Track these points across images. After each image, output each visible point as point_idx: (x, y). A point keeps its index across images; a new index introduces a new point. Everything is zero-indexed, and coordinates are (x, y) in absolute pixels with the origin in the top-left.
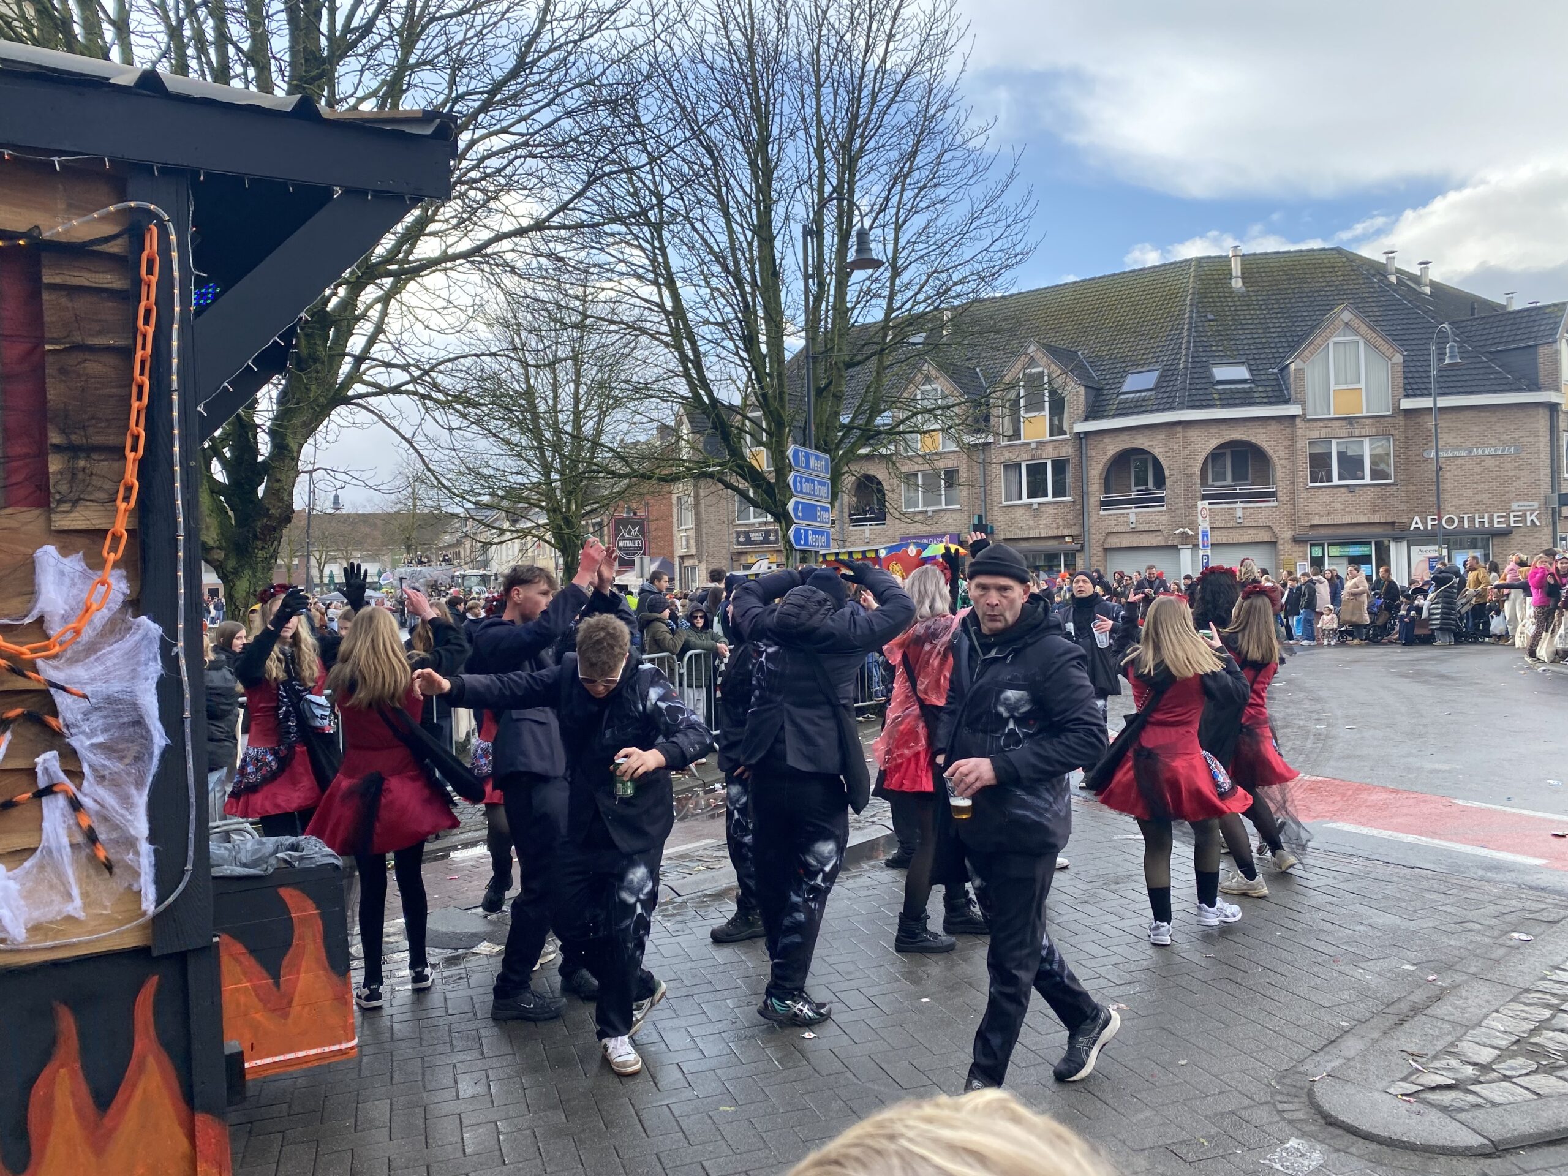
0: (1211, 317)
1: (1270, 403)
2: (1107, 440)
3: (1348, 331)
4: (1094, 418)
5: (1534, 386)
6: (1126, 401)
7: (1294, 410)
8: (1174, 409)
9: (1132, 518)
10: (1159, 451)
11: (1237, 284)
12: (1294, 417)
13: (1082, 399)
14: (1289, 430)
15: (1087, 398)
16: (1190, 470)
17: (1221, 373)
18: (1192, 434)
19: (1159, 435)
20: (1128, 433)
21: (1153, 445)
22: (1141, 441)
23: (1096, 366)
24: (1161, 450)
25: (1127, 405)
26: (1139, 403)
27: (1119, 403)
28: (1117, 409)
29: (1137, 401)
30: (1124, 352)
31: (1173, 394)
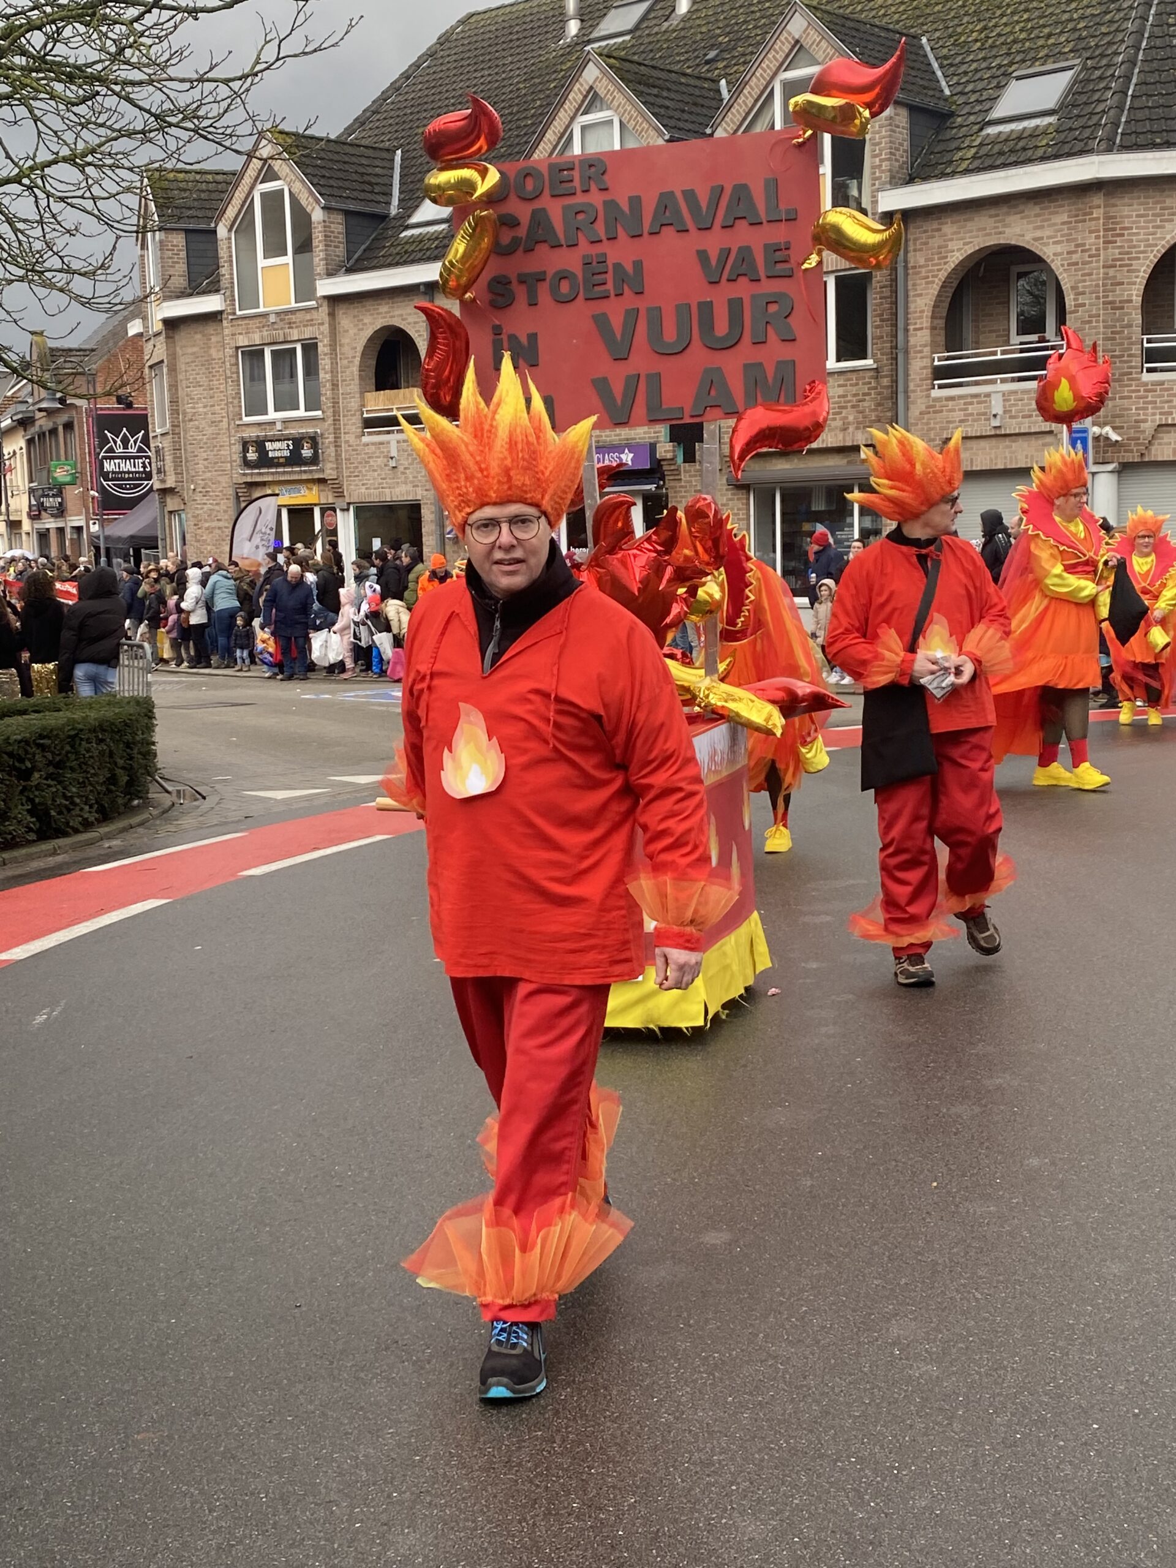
2: (949, 228)
6: (996, 140)
8: (1093, 152)
9: (997, 406)
10: (1052, 252)
13: (902, 135)
15: (912, 136)
16: (1119, 294)
18: (1126, 211)
19: (1057, 213)
20: (993, 212)
21: (1042, 238)
22: (1018, 230)
23: (951, 65)
24: (1058, 248)
25: (997, 148)
26: (1021, 144)
27: (981, 145)
28: (974, 157)
29: (1020, 138)
30: (1011, 33)
31: (1095, 119)
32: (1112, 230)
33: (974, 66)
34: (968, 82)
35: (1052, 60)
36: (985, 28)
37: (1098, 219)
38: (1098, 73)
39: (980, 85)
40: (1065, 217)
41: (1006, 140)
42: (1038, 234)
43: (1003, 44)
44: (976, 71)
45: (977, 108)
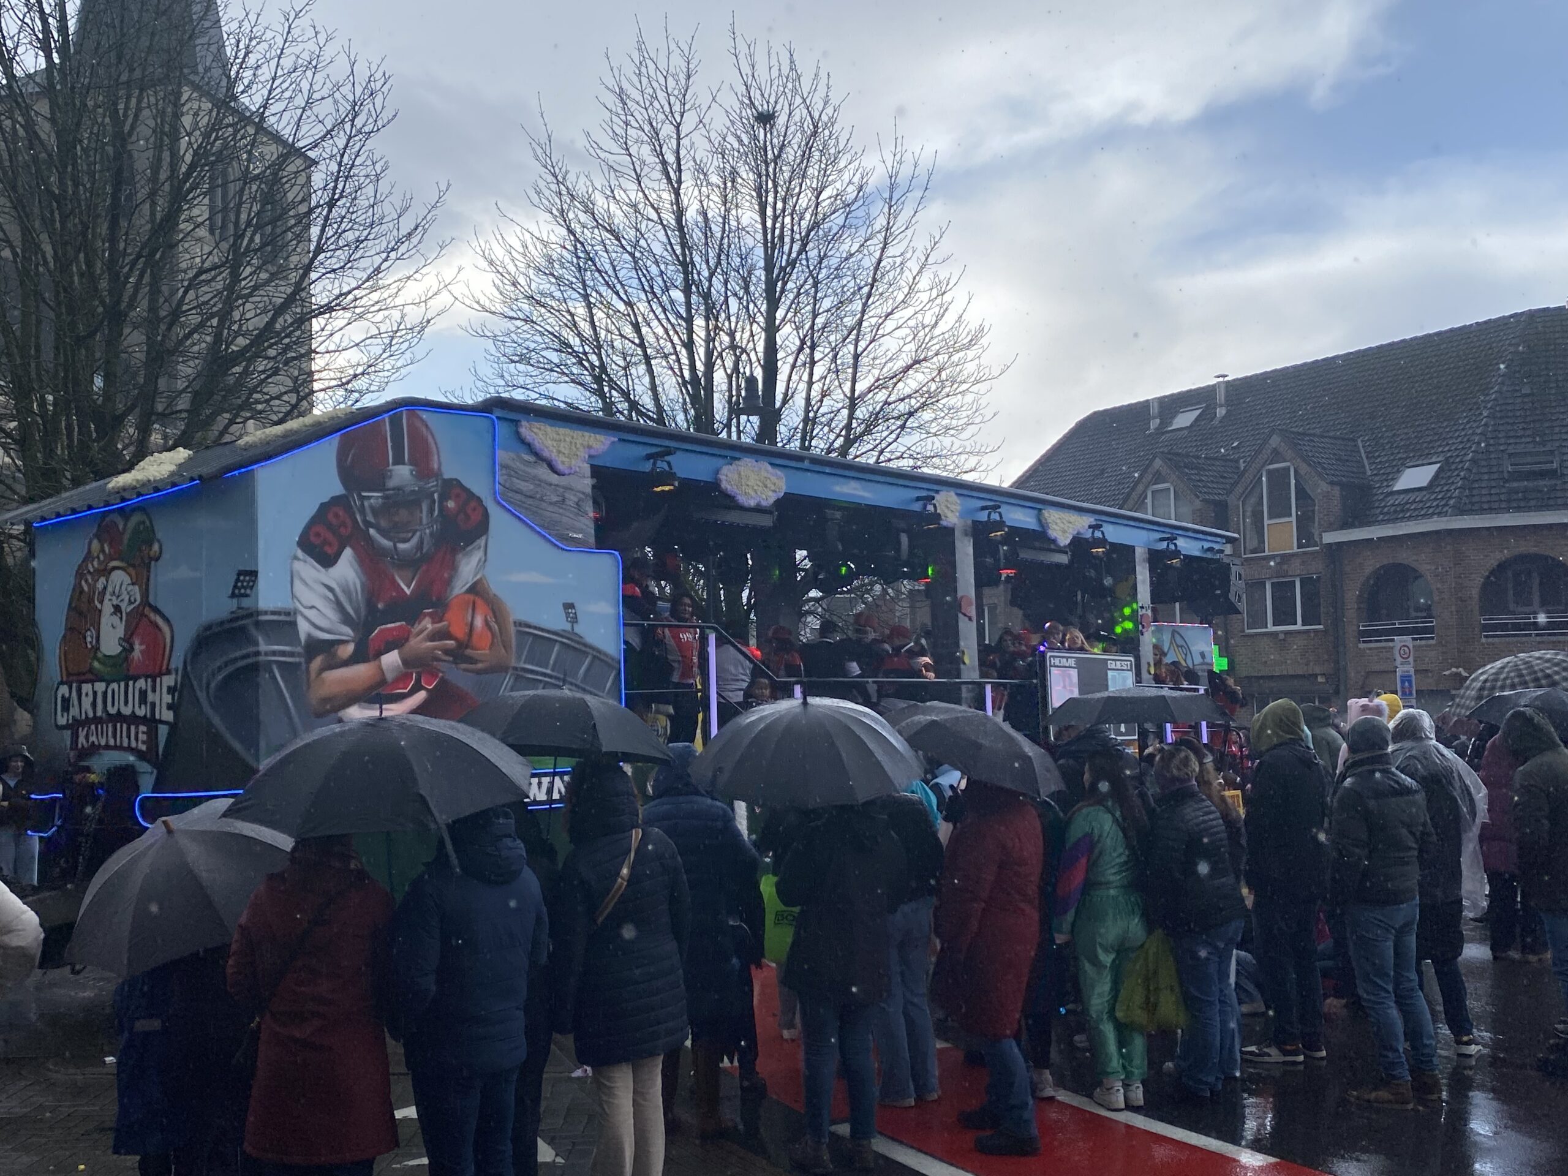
4: (1352, 525)
6: (1393, 504)
8: (1446, 513)
13: (1336, 501)
15: (1344, 501)
16: (1466, 593)
18: (1466, 547)
19: (1424, 547)
21: (1418, 561)
23: (1373, 457)
24: (1428, 566)
25: (1393, 508)
26: (1407, 506)
27: (1385, 506)
28: (1380, 514)
29: (1406, 503)
32: (1458, 558)
33: (1386, 458)
34: (1381, 468)
35: (1429, 456)
36: (1394, 435)
37: (1450, 551)
38: (1452, 467)
39: (1388, 470)
40: (1431, 550)
41: (1399, 504)
42: (1416, 558)
43: (1402, 446)
44: (1386, 461)
45: (1384, 484)
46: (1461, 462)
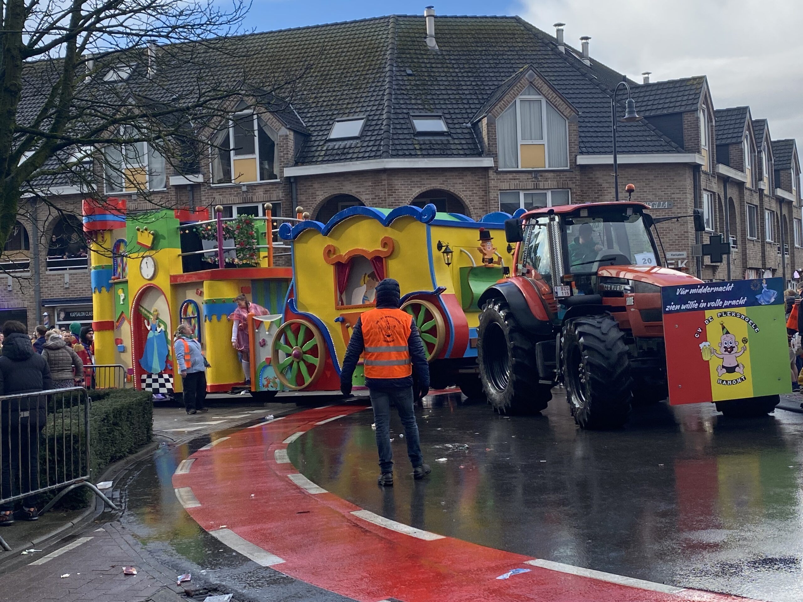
0: (409, 72)
1: (466, 155)
2: (316, 186)
3: (532, 91)
4: (303, 163)
5: (681, 148)
6: (333, 148)
7: (487, 162)
8: (380, 157)
10: (364, 197)
11: (432, 43)
12: (486, 169)
13: (291, 144)
14: (482, 181)
15: (296, 144)
17: (421, 125)
18: (396, 182)
19: (366, 181)
20: (336, 179)
21: (360, 192)
22: (349, 188)
23: (303, 113)
24: (367, 197)
25: (335, 152)
26: (346, 151)
27: (327, 150)
28: (325, 155)
29: (345, 148)
30: (330, 101)
31: (377, 143)
32: (391, 190)
33: (315, 114)
34: (314, 121)
35: (351, 114)
36: (316, 97)
37: (385, 185)
38: (374, 123)
39: (321, 123)
40: (370, 184)
41: (338, 149)
42: (358, 190)
43: (326, 105)
44: (316, 116)
45: (321, 133)
46: (378, 119)
